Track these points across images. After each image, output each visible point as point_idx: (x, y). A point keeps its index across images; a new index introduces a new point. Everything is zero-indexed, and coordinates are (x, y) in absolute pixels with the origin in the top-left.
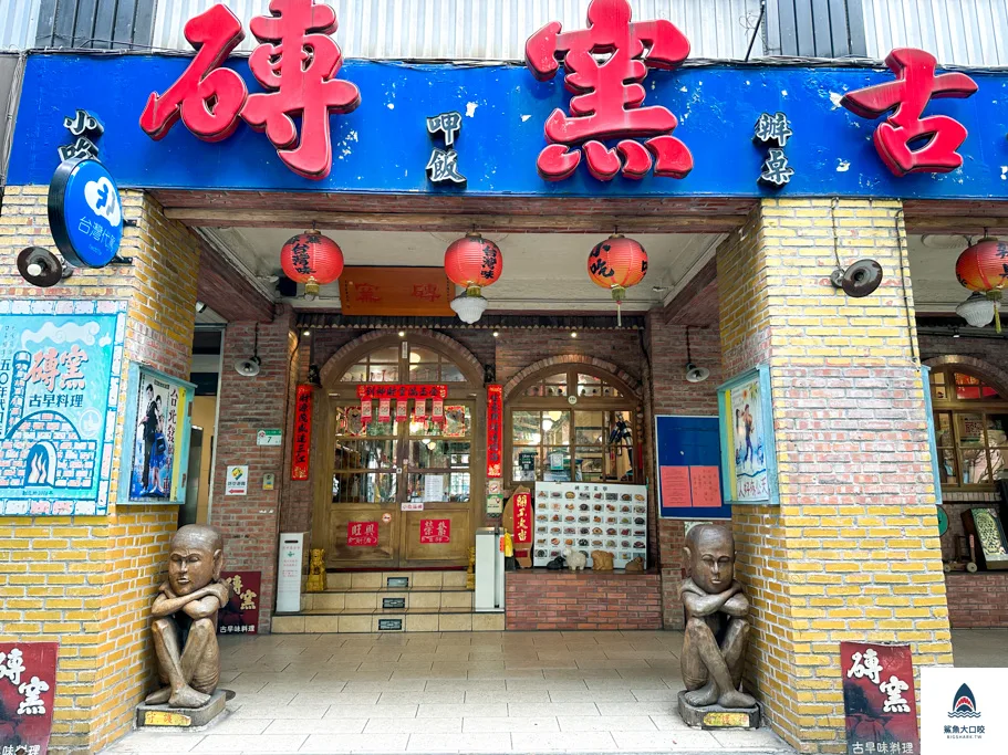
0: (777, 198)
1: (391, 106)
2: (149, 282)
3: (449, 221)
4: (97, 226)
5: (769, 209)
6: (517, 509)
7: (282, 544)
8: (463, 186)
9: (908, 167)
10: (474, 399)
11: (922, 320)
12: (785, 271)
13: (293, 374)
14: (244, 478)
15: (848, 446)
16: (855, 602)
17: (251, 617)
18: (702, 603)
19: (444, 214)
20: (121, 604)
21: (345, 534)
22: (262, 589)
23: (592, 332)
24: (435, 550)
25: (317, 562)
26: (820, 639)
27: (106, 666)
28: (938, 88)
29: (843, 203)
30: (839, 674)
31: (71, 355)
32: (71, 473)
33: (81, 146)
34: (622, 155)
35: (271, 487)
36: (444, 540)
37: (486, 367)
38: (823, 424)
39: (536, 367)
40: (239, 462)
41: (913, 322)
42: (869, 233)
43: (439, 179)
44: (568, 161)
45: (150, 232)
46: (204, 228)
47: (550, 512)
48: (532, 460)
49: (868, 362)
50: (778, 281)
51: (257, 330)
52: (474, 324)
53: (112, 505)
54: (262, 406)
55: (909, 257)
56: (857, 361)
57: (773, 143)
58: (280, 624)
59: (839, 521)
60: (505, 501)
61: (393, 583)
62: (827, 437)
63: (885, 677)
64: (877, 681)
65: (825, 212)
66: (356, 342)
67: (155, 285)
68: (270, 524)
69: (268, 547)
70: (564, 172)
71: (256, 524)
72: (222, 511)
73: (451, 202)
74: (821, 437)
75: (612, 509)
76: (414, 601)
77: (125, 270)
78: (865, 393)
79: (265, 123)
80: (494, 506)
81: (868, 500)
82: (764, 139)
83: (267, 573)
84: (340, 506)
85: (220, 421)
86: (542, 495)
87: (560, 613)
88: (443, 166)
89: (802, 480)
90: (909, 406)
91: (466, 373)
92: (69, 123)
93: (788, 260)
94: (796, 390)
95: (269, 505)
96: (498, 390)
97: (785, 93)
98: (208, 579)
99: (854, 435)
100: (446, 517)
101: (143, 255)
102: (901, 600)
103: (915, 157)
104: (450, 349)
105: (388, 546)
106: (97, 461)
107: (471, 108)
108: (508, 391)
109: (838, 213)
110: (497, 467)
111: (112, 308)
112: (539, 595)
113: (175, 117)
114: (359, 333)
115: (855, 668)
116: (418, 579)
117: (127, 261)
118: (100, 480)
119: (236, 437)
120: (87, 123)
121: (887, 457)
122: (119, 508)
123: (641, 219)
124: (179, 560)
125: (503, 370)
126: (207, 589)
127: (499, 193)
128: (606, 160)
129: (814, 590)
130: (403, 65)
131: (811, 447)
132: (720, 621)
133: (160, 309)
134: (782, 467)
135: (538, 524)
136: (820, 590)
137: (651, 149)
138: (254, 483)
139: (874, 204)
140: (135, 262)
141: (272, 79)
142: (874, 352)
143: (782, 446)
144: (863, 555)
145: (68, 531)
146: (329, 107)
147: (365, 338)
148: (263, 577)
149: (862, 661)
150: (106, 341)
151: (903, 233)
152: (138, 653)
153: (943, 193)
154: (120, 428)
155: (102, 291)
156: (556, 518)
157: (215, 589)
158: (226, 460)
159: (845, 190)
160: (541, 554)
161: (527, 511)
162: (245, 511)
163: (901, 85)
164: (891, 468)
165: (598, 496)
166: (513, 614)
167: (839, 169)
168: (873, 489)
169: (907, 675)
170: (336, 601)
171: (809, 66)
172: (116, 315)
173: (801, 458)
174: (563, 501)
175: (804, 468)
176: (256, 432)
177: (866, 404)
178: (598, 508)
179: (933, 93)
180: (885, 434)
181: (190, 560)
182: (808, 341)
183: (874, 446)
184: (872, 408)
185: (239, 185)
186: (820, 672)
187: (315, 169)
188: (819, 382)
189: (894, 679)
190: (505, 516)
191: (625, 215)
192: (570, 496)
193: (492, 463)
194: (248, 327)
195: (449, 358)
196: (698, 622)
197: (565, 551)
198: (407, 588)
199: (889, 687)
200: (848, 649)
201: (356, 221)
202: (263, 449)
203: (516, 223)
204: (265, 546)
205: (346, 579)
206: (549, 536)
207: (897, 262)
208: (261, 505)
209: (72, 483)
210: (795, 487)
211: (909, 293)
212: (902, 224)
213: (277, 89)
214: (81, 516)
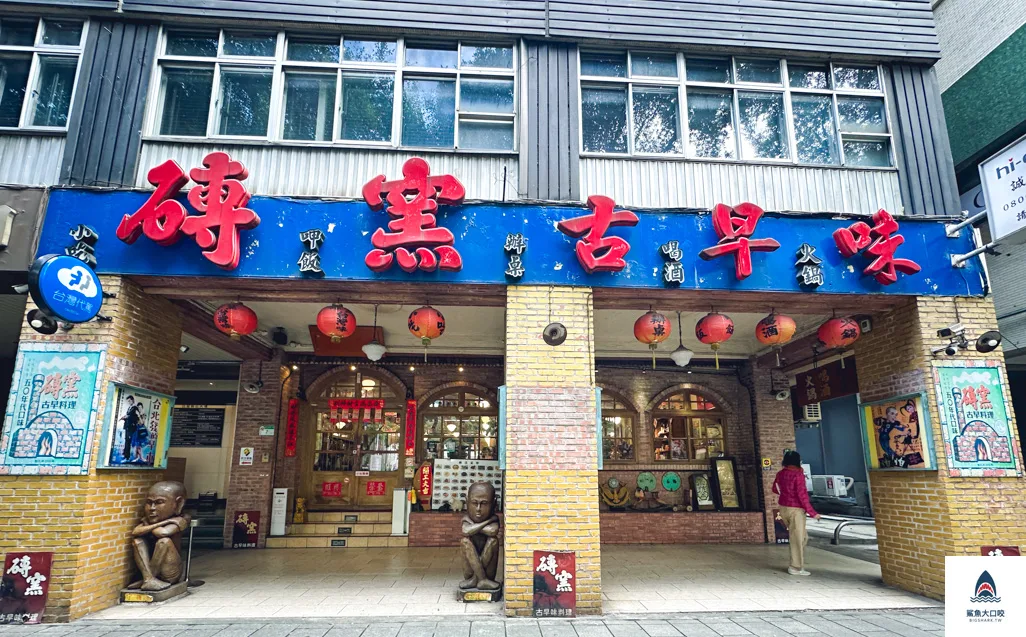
0: (516, 286)
1: (281, 225)
2: (129, 334)
3: (322, 296)
4: (70, 297)
5: (511, 292)
6: (423, 476)
7: (275, 494)
8: (321, 274)
9: (592, 268)
10: (401, 408)
11: (599, 362)
12: (518, 330)
13: (285, 392)
14: (251, 455)
15: (548, 435)
16: (545, 526)
17: (253, 538)
18: (469, 528)
19: (319, 292)
20: (103, 528)
21: (321, 490)
22: (261, 521)
23: (473, 367)
24: (376, 499)
25: (300, 505)
26: (521, 549)
27: (87, 566)
28: (614, 220)
29: (556, 289)
30: (532, 569)
31: (70, 376)
32: (66, 449)
33: (80, 247)
34: (419, 257)
35: (267, 460)
36: (381, 494)
37: (408, 389)
38: (534, 422)
39: (438, 389)
40: (248, 445)
41: (593, 361)
42: (573, 307)
43: (305, 270)
44: (385, 258)
45: (129, 301)
46: (199, 301)
47: (442, 477)
48: (436, 446)
49: (564, 384)
50: (514, 336)
51: (261, 365)
52: (377, 361)
53: (93, 469)
54: (263, 411)
55: (594, 322)
56: (557, 384)
57: (514, 252)
58: (271, 542)
59: (539, 479)
60: (416, 470)
61: (349, 519)
62: (536, 430)
63: (559, 571)
64: (553, 573)
65: (545, 294)
66: (329, 373)
67: (133, 334)
68: (266, 483)
69: (264, 496)
70: (383, 266)
71: (257, 483)
72: (237, 475)
73: (317, 285)
74: (532, 429)
75: (481, 475)
76: (357, 529)
77: (107, 325)
78: (561, 404)
79: (195, 235)
80: (409, 474)
81: (557, 467)
82: (508, 249)
83: (264, 511)
84: (319, 472)
85: (238, 420)
86: (439, 467)
87: (442, 537)
88: (307, 263)
89: (518, 455)
90: (586, 410)
91: (396, 391)
92: (73, 233)
93: (520, 323)
94: (519, 401)
95: (266, 472)
96: (414, 403)
97: (526, 221)
98: (171, 514)
99: (552, 428)
100: (383, 480)
101: (123, 317)
102: (573, 526)
103: (597, 261)
104: (388, 378)
105: (347, 495)
106: (83, 441)
107: (331, 227)
108: (420, 403)
109: (553, 295)
110: (411, 450)
111: (98, 348)
112: (429, 526)
113: (139, 229)
114: (331, 368)
115: (542, 565)
116: (363, 516)
117: (108, 320)
118: (84, 453)
119: (247, 430)
120: (85, 233)
121: (571, 442)
122: (99, 471)
123: (441, 297)
124: (151, 502)
125: (418, 391)
126: (170, 520)
127: (345, 278)
128: (409, 259)
129: (520, 520)
130: (291, 200)
131: (525, 435)
132: (478, 538)
133: (142, 350)
134: (508, 447)
135: (435, 484)
136: (524, 520)
137: (436, 253)
138: (257, 458)
139: (575, 290)
140: (114, 320)
141: (202, 207)
142: (568, 379)
143: (509, 435)
144: (551, 499)
145: (63, 484)
146: (236, 225)
147: (334, 371)
148: (261, 514)
149: (546, 562)
150: (92, 368)
151: (591, 308)
152: (123, 558)
153: (619, 284)
154: (100, 422)
155: (92, 338)
156: (446, 481)
157: (175, 520)
158: (240, 444)
159: (560, 281)
160: (437, 502)
161: (429, 476)
162: (251, 475)
163: (592, 218)
164: (572, 448)
165: (473, 468)
166: (412, 537)
167: (556, 268)
168: (561, 460)
169: (572, 570)
170: (310, 529)
171: (542, 205)
172: (99, 353)
173: (519, 442)
174: (451, 471)
175: (520, 448)
176: (258, 427)
177: (561, 410)
178: (473, 475)
179: (612, 223)
180: (571, 428)
181: (157, 502)
182: (530, 372)
183: (564, 435)
184: (564, 412)
185: (181, 272)
186: (521, 568)
187: (225, 263)
188: (533, 396)
189: (564, 572)
190: (415, 480)
191: (431, 294)
192: (456, 467)
193: (408, 448)
194: (255, 363)
195: (387, 383)
196: (465, 540)
197: (450, 499)
198: (356, 522)
199: (561, 577)
200: (538, 555)
201: (264, 296)
202: (262, 437)
203: (364, 297)
204: (263, 496)
205: (319, 516)
206: (442, 492)
207: (586, 325)
208: (262, 471)
209: (67, 455)
210: (514, 459)
211: (592, 343)
212: (591, 302)
213: (204, 213)
214: (71, 475)
